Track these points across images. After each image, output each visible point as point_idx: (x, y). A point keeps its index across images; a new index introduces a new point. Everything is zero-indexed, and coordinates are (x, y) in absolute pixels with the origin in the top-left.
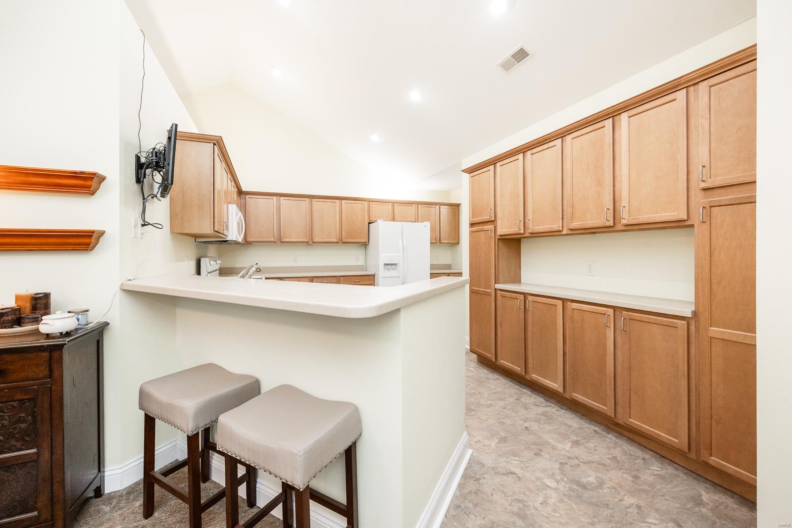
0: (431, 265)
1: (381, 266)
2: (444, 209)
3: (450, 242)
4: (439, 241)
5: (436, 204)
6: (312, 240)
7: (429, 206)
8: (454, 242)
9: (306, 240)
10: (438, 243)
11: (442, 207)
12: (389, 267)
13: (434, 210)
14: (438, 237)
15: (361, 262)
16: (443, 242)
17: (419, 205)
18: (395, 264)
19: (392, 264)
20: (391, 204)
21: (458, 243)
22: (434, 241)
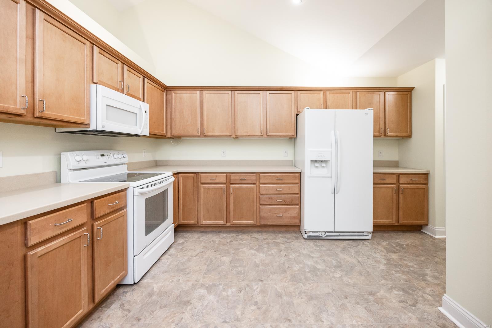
0: (374, 161)
1: (307, 163)
2: (391, 97)
3: (399, 134)
4: (383, 134)
5: (379, 90)
6: (235, 134)
7: (370, 93)
8: (405, 134)
9: (228, 134)
10: (383, 137)
11: (387, 93)
12: (317, 164)
13: (377, 98)
14: (383, 129)
15: (290, 157)
16: (390, 134)
17: (358, 93)
18: (326, 162)
19: (322, 161)
20: (322, 92)
21: (410, 136)
22: (377, 134)
